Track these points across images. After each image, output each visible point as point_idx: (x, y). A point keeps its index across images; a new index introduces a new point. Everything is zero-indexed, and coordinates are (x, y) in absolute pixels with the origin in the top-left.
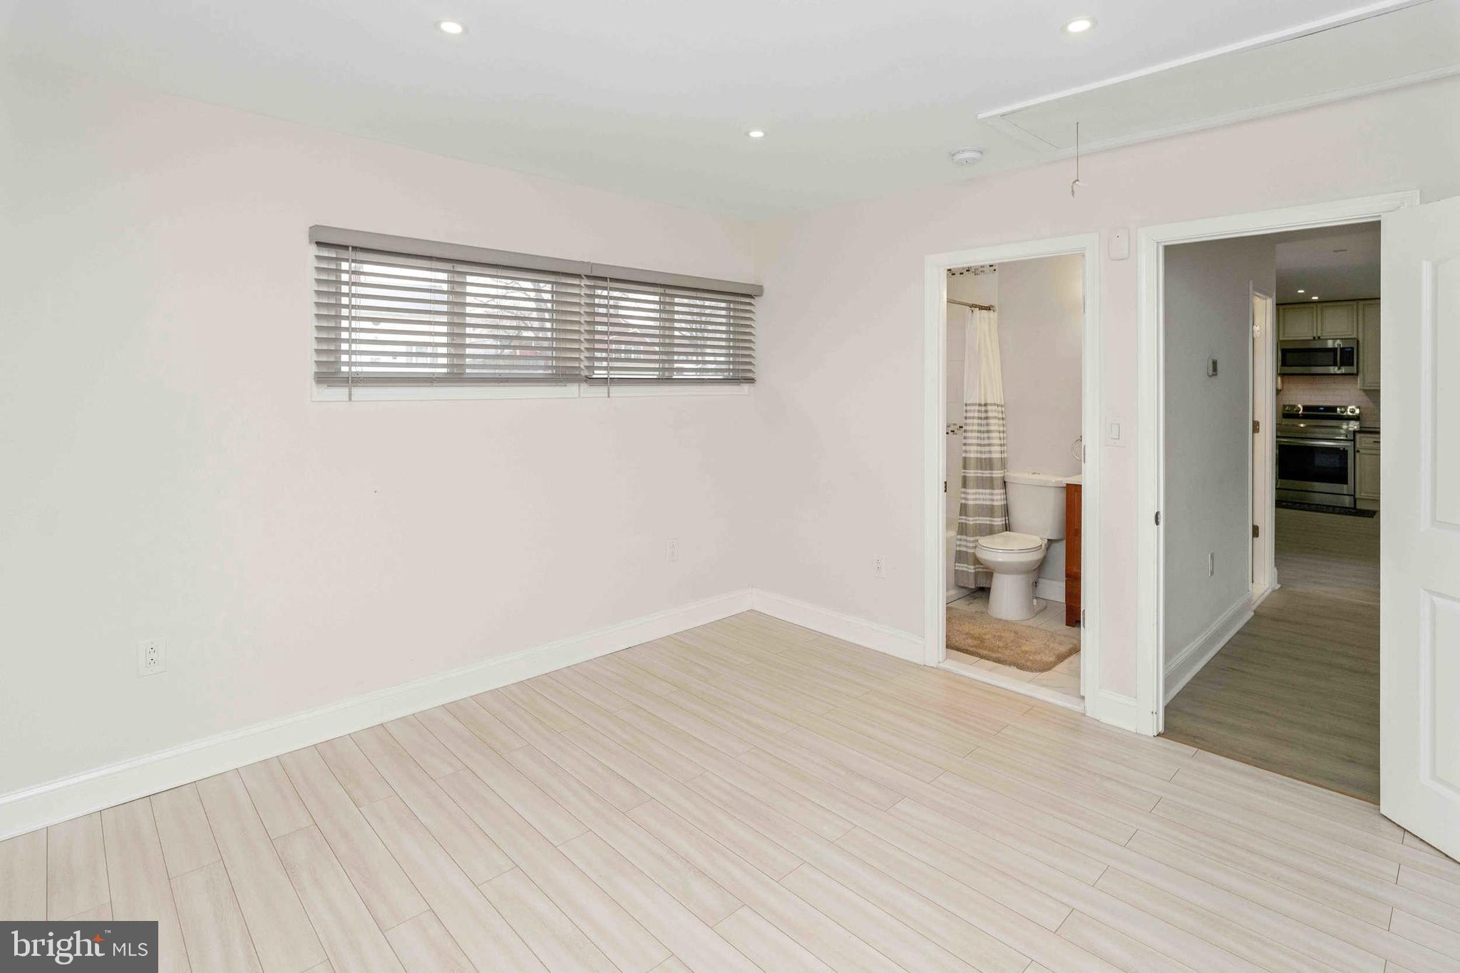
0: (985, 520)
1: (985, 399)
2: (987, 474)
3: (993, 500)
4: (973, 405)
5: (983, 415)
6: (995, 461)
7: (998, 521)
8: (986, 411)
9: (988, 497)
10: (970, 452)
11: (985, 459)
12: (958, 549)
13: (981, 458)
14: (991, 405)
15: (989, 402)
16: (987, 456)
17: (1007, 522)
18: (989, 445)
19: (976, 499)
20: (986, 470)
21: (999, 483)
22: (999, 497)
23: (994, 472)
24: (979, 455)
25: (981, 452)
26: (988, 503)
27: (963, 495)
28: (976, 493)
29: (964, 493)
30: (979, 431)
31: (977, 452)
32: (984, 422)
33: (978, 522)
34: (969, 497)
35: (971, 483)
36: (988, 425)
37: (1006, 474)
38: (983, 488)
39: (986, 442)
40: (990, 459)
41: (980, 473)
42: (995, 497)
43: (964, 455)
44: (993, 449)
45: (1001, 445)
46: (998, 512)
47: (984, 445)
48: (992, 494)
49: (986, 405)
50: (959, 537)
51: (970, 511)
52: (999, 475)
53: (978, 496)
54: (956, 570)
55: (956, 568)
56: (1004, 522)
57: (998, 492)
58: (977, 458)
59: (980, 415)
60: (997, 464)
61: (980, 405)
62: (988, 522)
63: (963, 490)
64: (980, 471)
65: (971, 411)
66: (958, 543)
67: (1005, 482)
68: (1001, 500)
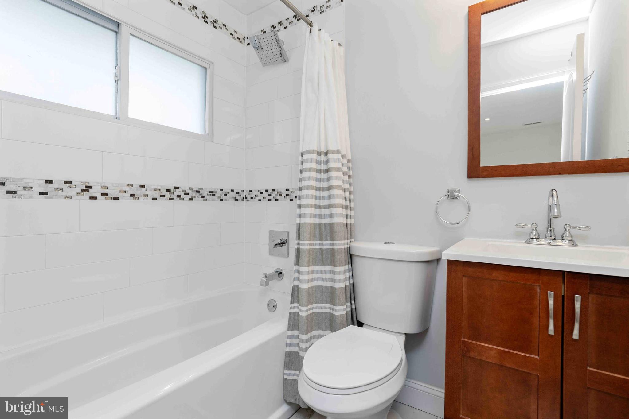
0: (323, 308)
1: (326, 145)
2: (327, 245)
3: (333, 280)
4: (309, 152)
5: (323, 167)
6: (337, 229)
7: (341, 310)
8: (327, 162)
9: (328, 276)
10: (305, 215)
11: (325, 225)
12: (288, 349)
13: (320, 225)
14: (333, 152)
15: (330, 148)
16: (327, 221)
17: (353, 307)
18: (330, 206)
19: (312, 280)
20: (326, 240)
21: (342, 257)
22: (342, 277)
23: (335, 242)
24: (317, 221)
25: (320, 216)
26: (329, 284)
27: (296, 275)
28: (313, 272)
29: (298, 271)
30: (318, 189)
31: (315, 216)
32: (324, 176)
33: (314, 311)
34: (302, 277)
35: (304, 258)
36: (328, 179)
37: (352, 244)
38: (323, 264)
39: (326, 202)
40: (331, 225)
41: (317, 244)
42: (337, 277)
43: (298, 220)
44: (334, 210)
45: (347, 207)
46: (341, 297)
47: (325, 207)
48: (333, 273)
49: (326, 154)
50: (290, 333)
51: (304, 296)
52: (342, 247)
53: (315, 276)
54: (285, 380)
55: (286, 377)
56: (349, 309)
57: (342, 269)
58: (315, 224)
59: (319, 167)
60: (340, 231)
61: (319, 154)
62: (328, 311)
63: (296, 267)
64: (318, 242)
65: (307, 161)
66: (288, 341)
67: (351, 255)
68: (345, 280)
